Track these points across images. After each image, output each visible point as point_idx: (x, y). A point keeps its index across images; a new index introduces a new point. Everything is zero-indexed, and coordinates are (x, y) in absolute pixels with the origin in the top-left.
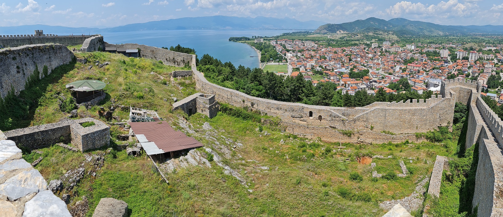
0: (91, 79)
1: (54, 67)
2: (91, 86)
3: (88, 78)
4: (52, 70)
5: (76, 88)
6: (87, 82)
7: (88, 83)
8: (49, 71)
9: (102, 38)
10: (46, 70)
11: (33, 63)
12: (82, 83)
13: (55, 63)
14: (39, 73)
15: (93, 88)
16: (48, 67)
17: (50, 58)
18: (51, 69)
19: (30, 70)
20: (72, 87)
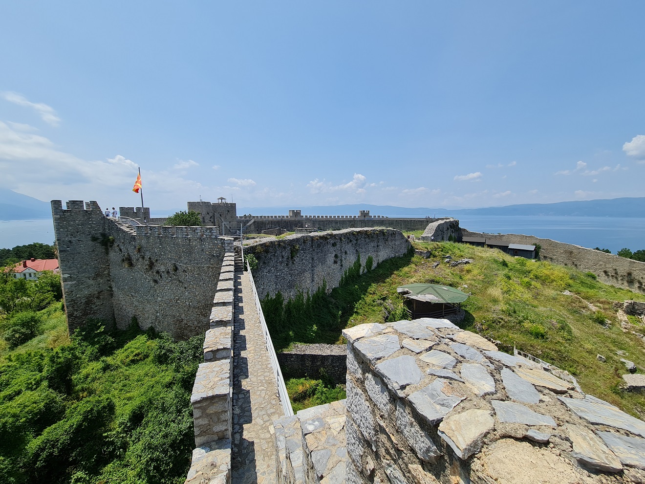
0: (438, 282)
1: (381, 260)
2: (440, 295)
3: (432, 281)
4: (378, 263)
5: (413, 295)
6: (432, 287)
7: (435, 290)
8: (375, 265)
9: (457, 223)
10: (370, 262)
11: (354, 251)
12: (425, 288)
13: (384, 254)
14: (360, 265)
15: (443, 298)
16: (374, 259)
17: (378, 246)
18: (376, 262)
19: (350, 261)
20: (407, 293)
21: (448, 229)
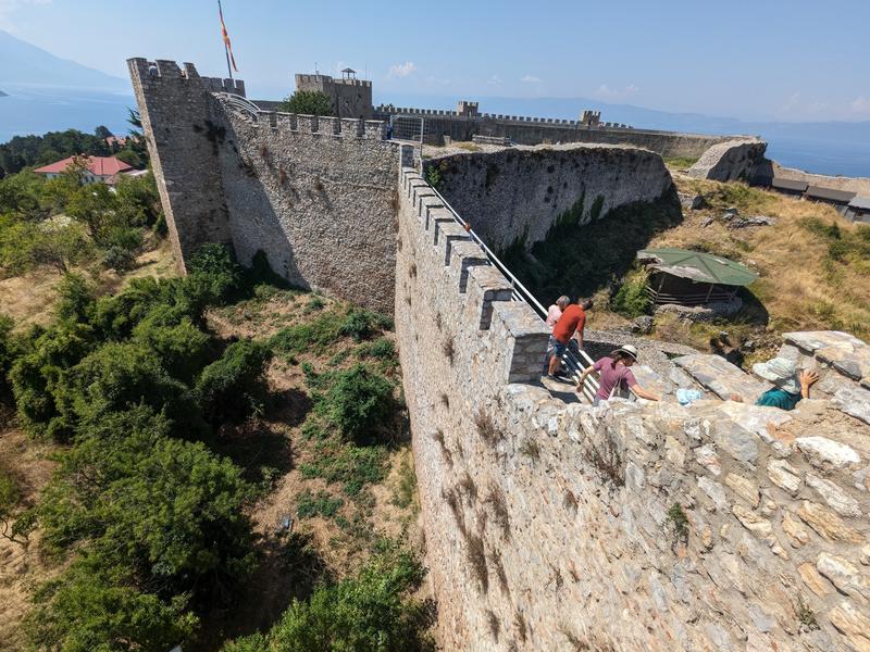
1: (617, 202)
4: (611, 209)
5: (664, 265)
7: (703, 262)
8: (605, 211)
9: (763, 147)
10: (599, 202)
11: (579, 184)
12: (686, 257)
13: (622, 195)
14: (582, 207)
15: (714, 275)
16: (606, 201)
17: (617, 179)
18: (608, 207)
19: (568, 199)
20: (653, 261)
21: (744, 158)
